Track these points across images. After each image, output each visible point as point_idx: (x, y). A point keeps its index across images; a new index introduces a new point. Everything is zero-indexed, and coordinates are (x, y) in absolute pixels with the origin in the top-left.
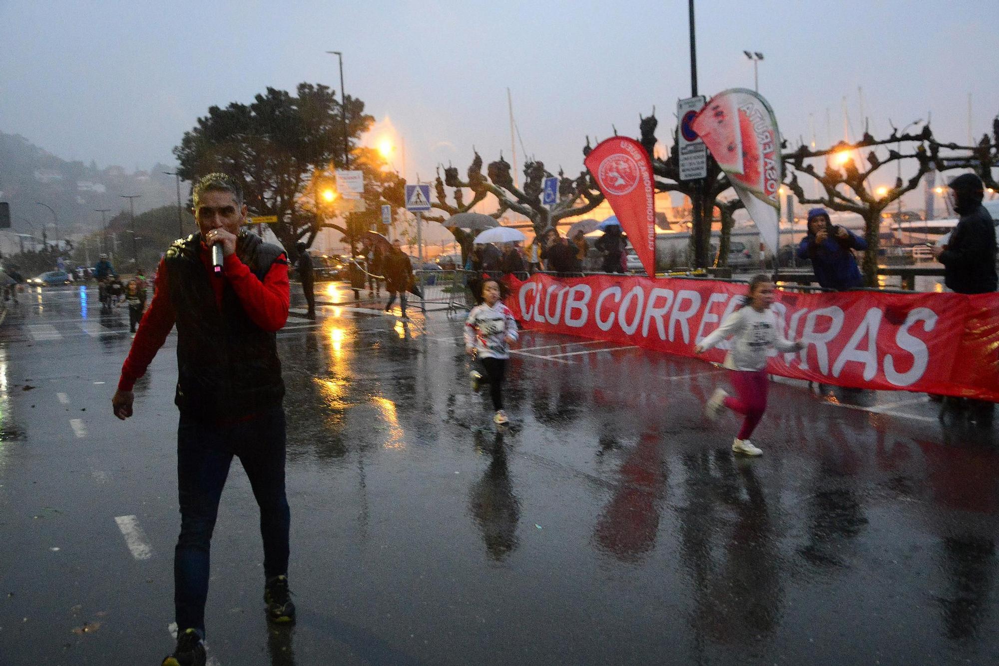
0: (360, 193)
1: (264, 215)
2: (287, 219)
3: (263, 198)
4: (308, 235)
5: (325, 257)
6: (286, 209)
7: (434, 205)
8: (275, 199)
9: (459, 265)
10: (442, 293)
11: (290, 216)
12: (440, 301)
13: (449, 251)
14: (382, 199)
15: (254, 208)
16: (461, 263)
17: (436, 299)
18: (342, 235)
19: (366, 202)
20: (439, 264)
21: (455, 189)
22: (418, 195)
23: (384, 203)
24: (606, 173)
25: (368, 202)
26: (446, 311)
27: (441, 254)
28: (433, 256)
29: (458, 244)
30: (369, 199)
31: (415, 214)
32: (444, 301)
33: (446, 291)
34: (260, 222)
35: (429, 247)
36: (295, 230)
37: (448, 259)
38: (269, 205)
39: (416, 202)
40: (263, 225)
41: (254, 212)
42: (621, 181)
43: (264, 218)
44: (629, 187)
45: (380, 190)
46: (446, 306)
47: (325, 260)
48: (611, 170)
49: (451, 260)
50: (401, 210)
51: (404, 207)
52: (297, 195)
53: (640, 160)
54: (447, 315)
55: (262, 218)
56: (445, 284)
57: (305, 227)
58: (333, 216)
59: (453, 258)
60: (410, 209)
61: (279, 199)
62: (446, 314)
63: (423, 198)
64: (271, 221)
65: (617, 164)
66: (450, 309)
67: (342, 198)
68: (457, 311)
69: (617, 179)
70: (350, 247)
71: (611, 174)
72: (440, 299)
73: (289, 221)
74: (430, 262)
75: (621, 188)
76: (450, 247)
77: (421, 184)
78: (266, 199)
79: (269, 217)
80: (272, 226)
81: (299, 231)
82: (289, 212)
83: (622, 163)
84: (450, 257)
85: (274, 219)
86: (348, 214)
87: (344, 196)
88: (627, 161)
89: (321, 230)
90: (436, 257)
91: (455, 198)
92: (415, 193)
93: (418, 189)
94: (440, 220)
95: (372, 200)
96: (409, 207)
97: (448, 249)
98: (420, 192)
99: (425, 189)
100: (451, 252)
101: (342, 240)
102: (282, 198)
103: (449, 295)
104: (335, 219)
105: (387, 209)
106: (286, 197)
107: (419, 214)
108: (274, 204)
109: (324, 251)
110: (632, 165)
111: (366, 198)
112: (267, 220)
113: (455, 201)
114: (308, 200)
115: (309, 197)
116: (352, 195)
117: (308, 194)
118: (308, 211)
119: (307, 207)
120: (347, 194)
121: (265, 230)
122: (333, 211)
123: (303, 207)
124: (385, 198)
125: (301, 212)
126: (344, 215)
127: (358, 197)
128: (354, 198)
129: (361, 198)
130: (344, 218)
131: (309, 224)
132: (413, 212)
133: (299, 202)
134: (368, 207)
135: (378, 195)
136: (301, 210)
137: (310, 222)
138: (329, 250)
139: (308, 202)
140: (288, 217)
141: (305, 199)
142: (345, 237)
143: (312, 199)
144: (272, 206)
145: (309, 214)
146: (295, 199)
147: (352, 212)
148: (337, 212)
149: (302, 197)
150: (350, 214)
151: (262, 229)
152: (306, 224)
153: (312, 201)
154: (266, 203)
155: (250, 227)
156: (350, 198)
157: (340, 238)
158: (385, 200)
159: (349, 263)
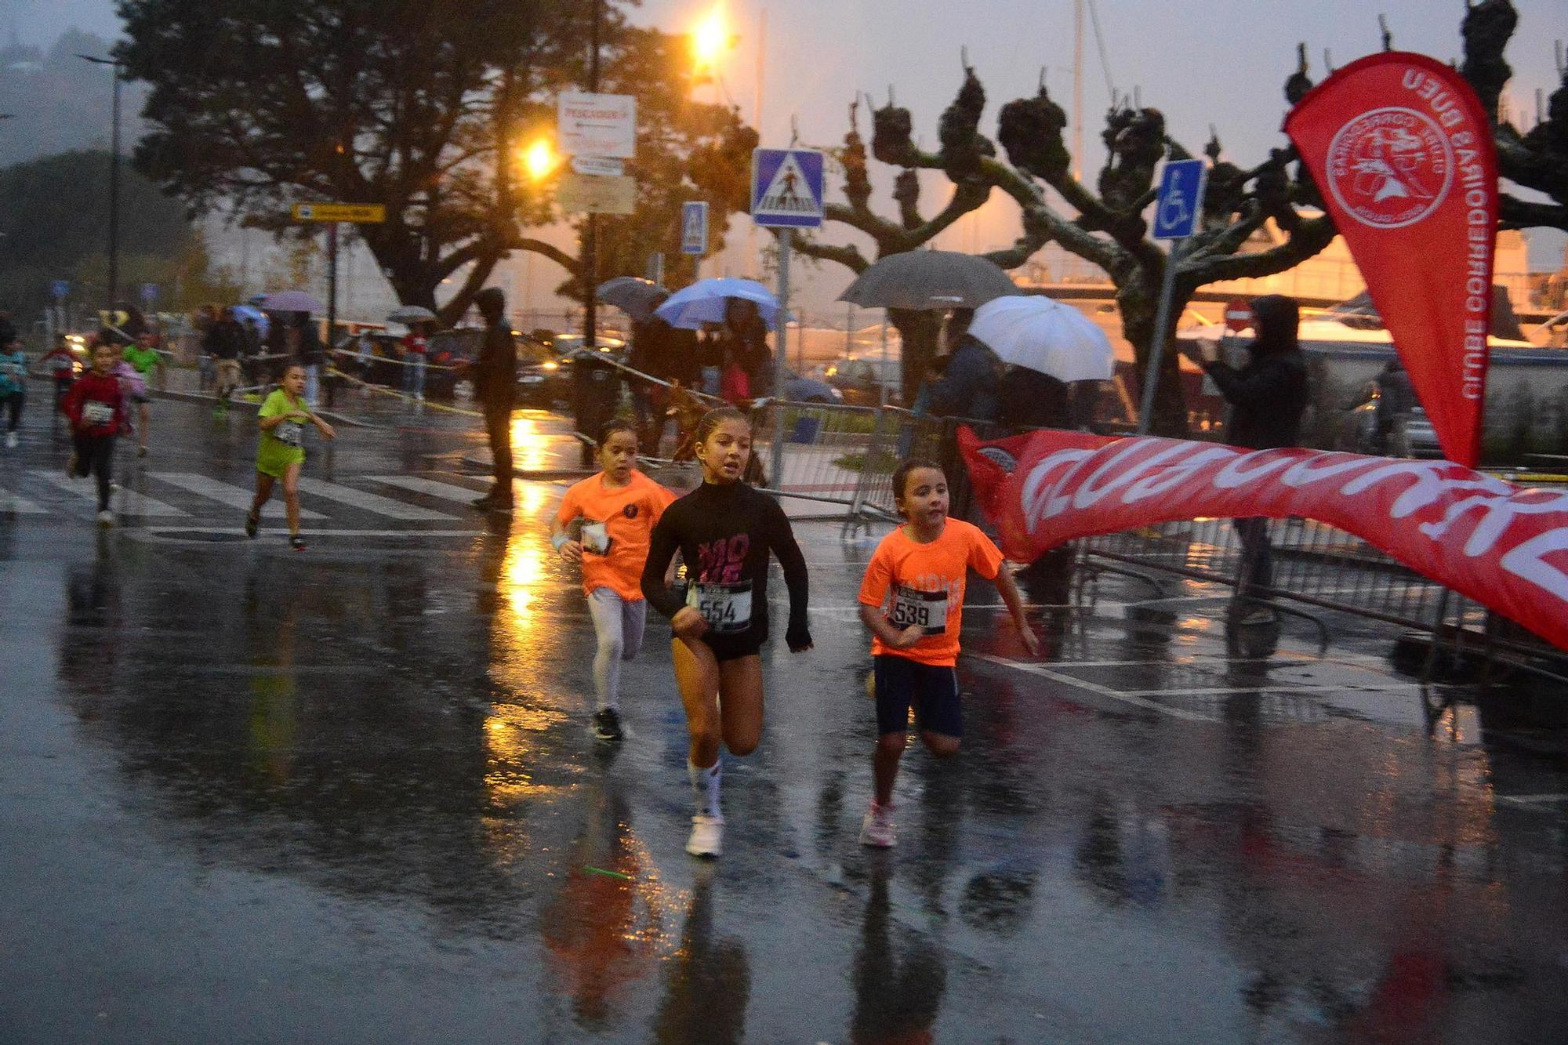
0: (624, 160)
1: (350, 199)
2: (412, 217)
3: (351, 152)
4: (472, 264)
6: (416, 188)
7: (833, 213)
8: (386, 158)
9: (891, 392)
10: (836, 469)
11: (422, 208)
12: (827, 495)
13: (866, 346)
14: (686, 181)
15: (322, 178)
16: (896, 385)
17: (814, 488)
19: (641, 188)
20: (834, 381)
21: (897, 170)
22: (790, 179)
23: (686, 194)
24: (1351, 161)
25: (644, 187)
26: (841, 525)
27: (843, 355)
28: (821, 359)
29: (892, 329)
30: (649, 180)
31: (776, 233)
32: (837, 495)
33: (846, 464)
34: (337, 218)
35: (810, 331)
36: (434, 252)
37: (860, 370)
38: (367, 171)
39: (783, 200)
40: (344, 228)
41: (322, 189)
42: (1393, 189)
43: (350, 208)
44: (1419, 207)
45: (683, 155)
46: (843, 510)
48: (1366, 152)
49: (869, 376)
50: (740, 222)
51: (747, 211)
52: (450, 151)
53: (1458, 129)
54: (843, 536)
55: (341, 208)
56: (845, 442)
57: (464, 243)
58: (545, 219)
59: (877, 369)
60: (761, 219)
61: (396, 157)
62: (839, 532)
63: (803, 190)
64: (367, 219)
65: (1387, 136)
66: (852, 520)
67: (574, 171)
68: (874, 528)
69: (1382, 183)
70: (582, 311)
71: (1364, 166)
72: (824, 488)
73: (419, 222)
74: (810, 375)
75: (1393, 206)
76: (869, 335)
77: (799, 149)
78: (360, 154)
79: (363, 208)
80: (369, 232)
81: (446, 252)
82: (422, 196)
83: (1401, 133)
84: (868, 364)
85: (376, 214)
86: (585, 216)
87: (574, 164)
88: (1416, 129)
89: (507, 256)
90: (829, 360)
91: (897, 196)
92: (782, 173)
93: (790, 161)
94: (850, 258)
95: (656, 184)
96: (762, 211)
97: (865, 342)
98: (797, 172)
99: (811, 165)
100: (874, 353)
101: (565, 290)
102: (406, 156)
103: (854, 478)
104: (548, 228)
105: (697, 214)
106: (416, 154)
107: (786, 235)
108: (381, 172)
110: (1432, 140)
111: (639, 178)
112: (357, 213)
113: (896, 205)
114: (477, 168)
115: (482, 160)
116: (602, 164)
117: (479, 150)
118: (475, 198)
119: (473, 186)
120: (587, 159)
121: (347, 243)
122: (546, 207)
123: (464, 187)
124: (694, 181)
125: (456, 202)
126: (575, 220)
127: (617, 172)
128: (606, 173)
129: (626, 174)
130: (576, 227)
131: (475, 237)
132: (770, 229)
133: (453, 170)
134: (645, 202)
135: (675, 169)
136: (456, 193)
137: (479, 231)
138: (525, 316)
139: (477, 174)
140: (419, 213)
141: (468, 165)
142: (572, 282)
143: (490, 165)
144: (375, 177)
145: (478, 208)
146: (442, 162)
147: (599, 211)
148: (556, 209)
149: (462, 158)
150: (592, 216)
151: (340, 240)
152: (467, 234)
153: (489, 172)
154: (358, 166)
155: (308, 230)
156: (592, 172)
157: (557, 284)
158: (694, 186)
159: (575, 357)
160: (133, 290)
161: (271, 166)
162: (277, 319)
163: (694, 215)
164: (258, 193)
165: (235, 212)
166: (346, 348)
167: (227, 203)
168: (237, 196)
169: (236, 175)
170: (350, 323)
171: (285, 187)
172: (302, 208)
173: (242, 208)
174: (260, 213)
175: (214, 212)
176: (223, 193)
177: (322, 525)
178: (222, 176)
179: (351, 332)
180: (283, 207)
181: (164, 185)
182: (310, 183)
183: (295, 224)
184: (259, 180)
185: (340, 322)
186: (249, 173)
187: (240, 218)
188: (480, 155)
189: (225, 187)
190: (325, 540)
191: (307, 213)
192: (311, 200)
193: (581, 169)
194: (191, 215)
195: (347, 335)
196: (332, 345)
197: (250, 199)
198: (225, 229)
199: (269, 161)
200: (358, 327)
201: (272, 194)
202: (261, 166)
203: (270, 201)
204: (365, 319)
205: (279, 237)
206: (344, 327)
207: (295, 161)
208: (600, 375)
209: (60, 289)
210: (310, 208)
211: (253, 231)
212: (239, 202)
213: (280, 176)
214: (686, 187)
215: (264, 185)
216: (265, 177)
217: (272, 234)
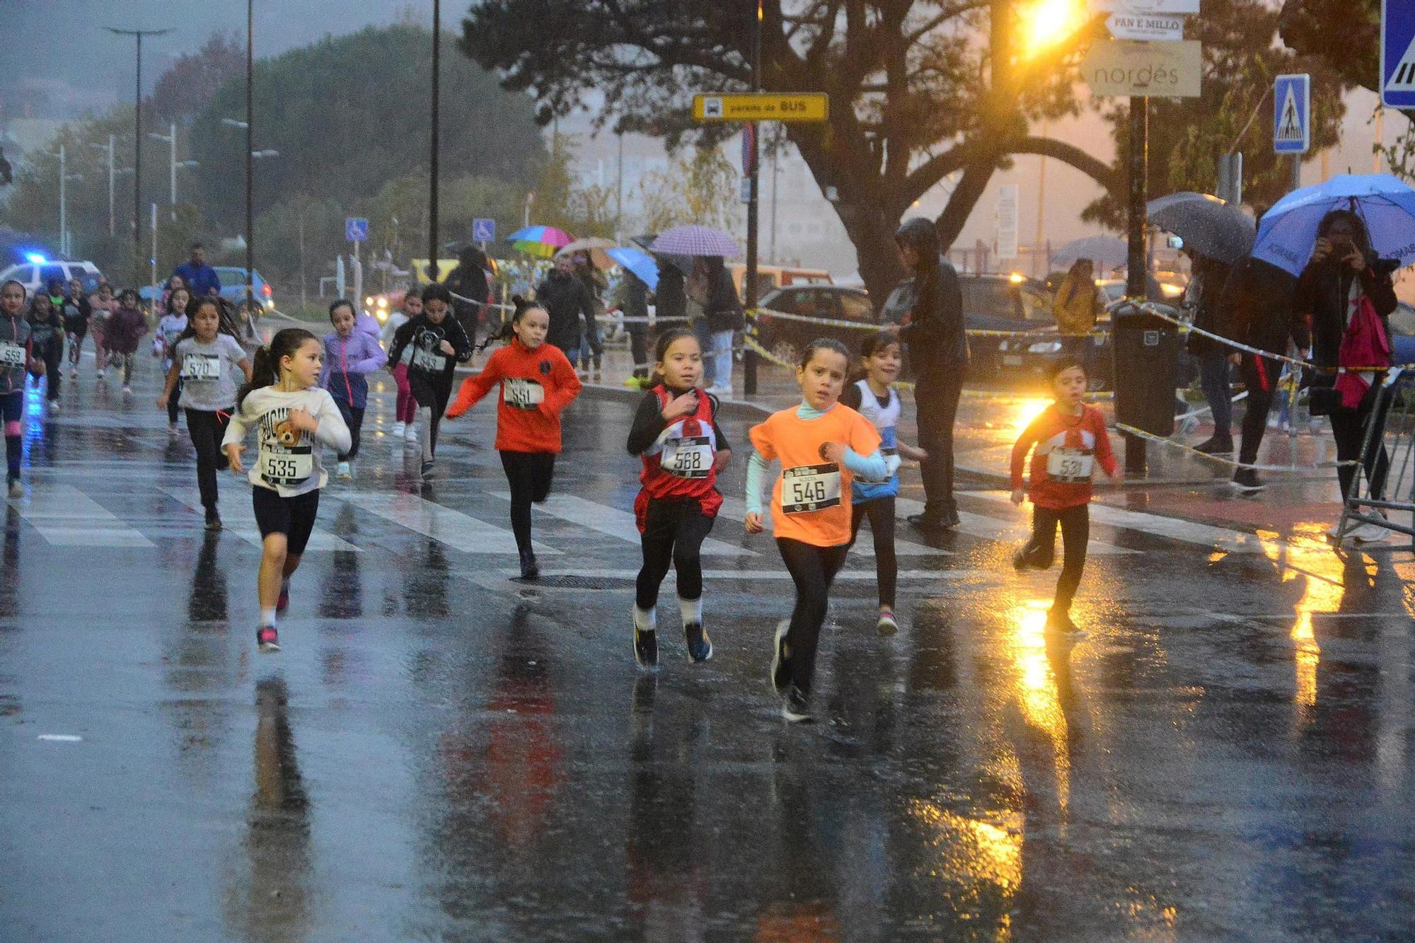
0: (1184, 16)
1: (771, 85)
2: (866, 109)
3: (775, 17)
4: (953, 179)
5: (1016, 278)
6: (871, 67)
8: (828, 24)
11: (881, 97)
14: (1277, 42)
15: (734, 57)
18: (1097, 192)
19: (1208, 57)
23: (1281, 64)
25: (1217, 54)
30: (1224, 45)
34: (753, 115)
36: (898, 159)
38: (799, 45)
40: (766, 129)
41: (730, 71)
43: (775, 100)
47: (1015, 295)
50: (1358, 101)
51: (1374, 87)
55: (763, 100)
57: (942, 147)
58: (1063, 105)
60: (1392, 98)
61: (841, 22)
64: (797, 115)
67: (1107, 35)
70: (1124, 242)
73: (877, 118)
78: (789, 19)
79: (793, 99)
80: (802, 135)
81: (917, 161)
82: (880, 78)
85: (815, 107)
86: (1125, 101)
87: (1110, 24)
89: (1007, 165)
95: (1235, 48)
96: (1393, 86)
101: (1093, 212)
102: (856, 20)
104: (1068, 118)
106: (871, 17)
108: (820, 44)
109: (1014, 256)
111: (1208, 40)
112: (784, 107)
114: (960, 35)
115: (969, 23)
116: (1149, 25)
117: (963, 8)
118: (959, 79)
119: (954, 61)
120: (1127, 17)
121: (771, 149)
122: (1064, 89)
123: (943, 63)
124: (1287, 44)
125: (932, 85)
126: (1107, 108)
127: (1176, 35)
128: (1156, 37)
129: (1186, 37)
130: (1109, 117)
131: (960, 137)
132: (1406, 113)
133: (925, 39)
134: (1214, 76)
135: (1258, 27)
136: (930, 72)
137: (965, 128)
138: (1034, 253)
139: (961, 43)
140: (873, 104)
141: (947, 29)
142: (1105, 200)
143: (979, 30)
144: (809, 53)
145: (962, 93)
146: (910, 25)
147: (1147, 94)
148: (1081, 92)
149: (940, 19)
150: (1137, 103)
151: (762, 146)
152: (949, 132)
153: (978, 40)
154: (785, 39)
155: (714, 132)
156: (1140, 36)
157: (1084, 204)
158: (1291, 52)
159: (1115, 314)
160: (461, 228)
161: (660, 41)
162: (670, 269)
163: (1290, 93)
164: (641, 80)
165: (609, 111)
166: (770, 306)
167: (595, 98)
168: (612, 86)
169: (608, 56)
170: (777, 270)
171: (678, 70)
172: (707, 102)
173: (616, 105)
174: (645, 111)
175: (577, 111)
176: (589, 83)
177: (742, 564)
178: (589, 59)
179: (778, 284)
180: (677, 102)
181: (502, 74)
182: (718, 66)
183: (695, 125)
184: (642, 62)
185: (761, 268)
186: (627, 53)
187: (613, 120)
188: (965, 14)
189: (594, 75)
190: (744, 585)
191: (713, 110)
192: (720, 90)
193: (1119, 32)
194: (544, 118)
195: (773, 288)
196: (751, 303)
197: (628, 91)
198: (593, 136)
199: (656, 34)
200: (787, 277)
201: (660, 83)
202: (644, 42)
203: (656, 93)
204: (797, 263)
205: (672, 144)
206: (767, 277)
207: (693, 34)
208: (1151, 338)
209: (355, 230)
210: (719, 102)
211: (631, 138)
212: (613, 96)
213: (669, 56)
214: (1278, 51)
215: (649, 69)
216: (652, 58)
217: (661, 141)
